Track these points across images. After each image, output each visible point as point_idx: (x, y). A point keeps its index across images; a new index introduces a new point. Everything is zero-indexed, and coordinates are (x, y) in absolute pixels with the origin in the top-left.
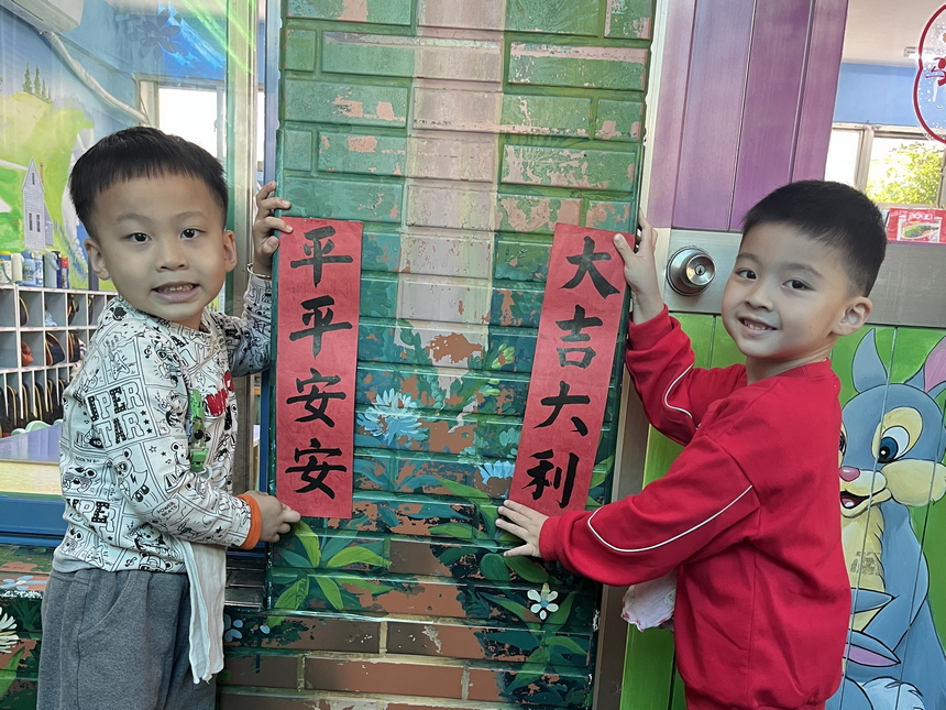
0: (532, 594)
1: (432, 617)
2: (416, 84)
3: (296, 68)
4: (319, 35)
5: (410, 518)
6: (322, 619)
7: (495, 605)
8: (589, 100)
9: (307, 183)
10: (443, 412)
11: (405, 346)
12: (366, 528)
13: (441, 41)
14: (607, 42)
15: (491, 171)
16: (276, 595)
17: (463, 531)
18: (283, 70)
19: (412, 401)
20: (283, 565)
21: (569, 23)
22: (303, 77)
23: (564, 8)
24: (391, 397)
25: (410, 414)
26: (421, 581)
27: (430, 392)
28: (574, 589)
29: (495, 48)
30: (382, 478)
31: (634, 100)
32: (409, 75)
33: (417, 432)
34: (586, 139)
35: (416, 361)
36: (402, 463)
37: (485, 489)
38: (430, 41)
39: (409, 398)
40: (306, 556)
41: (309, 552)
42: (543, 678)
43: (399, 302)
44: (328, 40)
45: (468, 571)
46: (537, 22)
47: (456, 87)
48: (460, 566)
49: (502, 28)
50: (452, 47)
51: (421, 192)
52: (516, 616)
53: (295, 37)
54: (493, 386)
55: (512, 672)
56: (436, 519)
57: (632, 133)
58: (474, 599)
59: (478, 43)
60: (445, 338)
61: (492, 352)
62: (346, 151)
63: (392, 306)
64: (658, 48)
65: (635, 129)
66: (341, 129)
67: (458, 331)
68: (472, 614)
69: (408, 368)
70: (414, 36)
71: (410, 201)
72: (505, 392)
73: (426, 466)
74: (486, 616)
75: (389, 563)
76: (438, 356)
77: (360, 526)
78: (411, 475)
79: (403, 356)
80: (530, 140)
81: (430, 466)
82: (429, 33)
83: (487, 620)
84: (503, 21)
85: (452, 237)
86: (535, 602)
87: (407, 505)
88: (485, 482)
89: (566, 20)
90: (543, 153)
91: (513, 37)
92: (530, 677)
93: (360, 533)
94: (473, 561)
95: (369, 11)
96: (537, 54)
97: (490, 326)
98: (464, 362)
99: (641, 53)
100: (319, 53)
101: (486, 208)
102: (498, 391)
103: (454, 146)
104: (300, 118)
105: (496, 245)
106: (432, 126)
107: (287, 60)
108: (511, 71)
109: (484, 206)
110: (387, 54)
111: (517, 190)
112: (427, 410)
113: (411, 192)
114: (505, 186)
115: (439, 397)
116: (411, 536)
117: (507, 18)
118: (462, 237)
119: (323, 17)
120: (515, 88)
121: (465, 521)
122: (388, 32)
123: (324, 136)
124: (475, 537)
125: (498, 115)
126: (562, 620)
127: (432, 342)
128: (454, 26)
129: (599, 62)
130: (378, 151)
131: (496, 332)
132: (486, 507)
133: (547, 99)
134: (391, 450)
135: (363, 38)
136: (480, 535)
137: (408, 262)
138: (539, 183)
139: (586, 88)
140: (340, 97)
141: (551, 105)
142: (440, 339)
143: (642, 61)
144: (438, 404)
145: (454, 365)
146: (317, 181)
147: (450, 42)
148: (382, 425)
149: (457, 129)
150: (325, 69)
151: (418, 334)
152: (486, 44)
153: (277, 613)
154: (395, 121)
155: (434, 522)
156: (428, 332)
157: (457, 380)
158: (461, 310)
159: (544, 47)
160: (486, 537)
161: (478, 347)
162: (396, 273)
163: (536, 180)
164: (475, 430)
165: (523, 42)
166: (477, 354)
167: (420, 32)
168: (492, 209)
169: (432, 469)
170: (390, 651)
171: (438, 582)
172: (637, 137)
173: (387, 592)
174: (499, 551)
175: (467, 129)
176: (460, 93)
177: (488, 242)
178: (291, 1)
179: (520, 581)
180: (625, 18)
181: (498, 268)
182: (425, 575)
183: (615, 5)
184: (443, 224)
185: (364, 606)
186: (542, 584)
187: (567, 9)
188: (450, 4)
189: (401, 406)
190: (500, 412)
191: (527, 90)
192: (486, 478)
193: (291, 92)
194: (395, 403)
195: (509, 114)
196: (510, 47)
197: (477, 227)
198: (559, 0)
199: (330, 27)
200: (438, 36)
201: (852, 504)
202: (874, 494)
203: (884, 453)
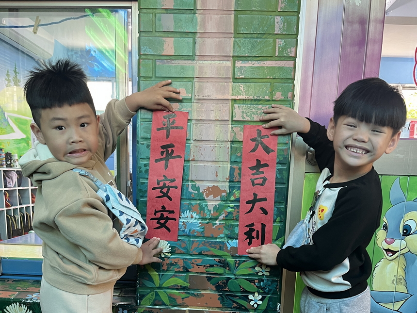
0: (251, 297)
1: (210, 307)
2: (195, 80)
3: (144, 76)
4: (154, 61)
5: (197, 265)
6: (160, 309)
7: (234, 302)
8: (269, 84)
9: (150, 124)
10: (210, 219)
11: (193, 191)
12: (178, 269)
13: (206, 61)
14: (277, 59)
15: (228, 116)
16: (141, 299)
17: (220, 270)
18: (139, 77)
19: (197, 215)
20: (143, 286)
21: (260, 51)
22: (147, 79)
24: (187, 214)
25: (196, 221)
26: (203, 292)
27: (204, 211)
28: (269, 294)
29: (229, 64)
30: (185, 248)
31: (289, 83)
32: (192, 76)
33: (199, 228)
34: (269, 100)
35: (198, 198)
36: (193, 242)
38: (201, 62)
39: (195, 214)
40: (153, 282)
41: (154, 281)
43: (190, 173)
44: (158, 63)
45: (223, 287)
46: (247, 52)
47: (213, 81)
48: (219, 285)
49: (231, 55)
50: (210, 64)
51: (199, 126)
52: (244, 306)
53: (144, 63)
54: (232, 208)
56: (208, 265)
57: (289, 97)
58: (225, 299)
59: (222, 62)
60: (210, 188)
61: (230, 193)
63: (188, 175)
64: (299, 60)
67: (216, 185)
68: (225, 306)
69: (194, 201)
70: (194, 60)
71: (194, 130)
72: (237, 210)
73: (203, 242)
75: (188, 285)
76: (207, 195)
77: (176, 269)
78: (197, 246)
79: (192, 196)
80: (244, 102)
82: (201, 58)
83: (231, 308)
84: (232, 52)
85: (212, 144)
86: (252, 300)
87: (196, 259)
88: (229, 249)
89: (259, 50)
90: (250, 107)
91: (237, 59)
93: (176, 272)
94: (224, 283)
95: (175, 50)
96: (247, 65)
97: (230, 182)
98: (219, 198)
99: (292, 63)
100: (154, 69)
101: (226, 132)
102: (233, 209)
103: (212, 106)
105: (231, 147)
106: (203, 98)
107: (141, 72)
108: (236, 73)
109: (226, 131)
110: (183, 68)
111: (240, 123)
112: (203, 219)
113: (194, 126)
114: (234, 122)
115: (208, 213)
116: (198, 273)
117: (234, 50)
118: (216, 144)
119: (155, 54)
120: (238, 80)
121: (221, 266)
122: (183, 59)
124: (225, 273)
125: (231, 92)
126: (264, 308)
127: (205, 190)
128: (211, 55)
129: (273, 68)
130: (180, 109)
131: (232, 184)
132: (230, 260)
133: (252, 84)
134: (188, 236)
135: (172, 62)
136: (227, 271)
137: (194, 156)
138: (249, 120)
139: (268, 79)
141: (253, 87)
142: (208, 188)
143: (292, 66)
144: (208, 216)
145: (214, 199)
147: (209, 62)
148: (184, 226)
149: (213, 98)
150: (157, 76)
151: (199, 187)
152: (225, 62)
153: (141, 307)
154: (187, 96)
155: (207, 267)
156: (203, 186)
157: (216, 205)
158: (217, 176)
159: (250, 62)
160: (230, 272)
161: (224, 191)
162: (189, 161)
163: (248, 119)
164: (224, 227)
165: (241, 60)
166: (224, 194)
167: (196, 58)
168: (229, 132)
169: (206, 244)
171: (210, 292)
172: (291, 99)
173: (188, 297)
174: (236, 279)
175: (217, 98)
176: (214, 83)
177: (228, 146)
178: (142, 47)
179: (245, 291)
180: (284, 48)
181: (232, 157)
182: (205, 289)
183: (280, 42)
184: (208, 139)
185: (178, 303)
186: (255, 292)
187: (259, 45)
188: (209, 46)
189: (192, 218)
190: (234, 218)
191: (243, 80)
192: (229, 247)
193: (143, 86)
194: (190, 216)
195: (235, 91)
196: (235, 63)
197: (223, 140)
198: (256, 42)
199: (159, 58)
200: (204, 59)
201: (391, 254)
202: (401, 250)
203: (405, 231)
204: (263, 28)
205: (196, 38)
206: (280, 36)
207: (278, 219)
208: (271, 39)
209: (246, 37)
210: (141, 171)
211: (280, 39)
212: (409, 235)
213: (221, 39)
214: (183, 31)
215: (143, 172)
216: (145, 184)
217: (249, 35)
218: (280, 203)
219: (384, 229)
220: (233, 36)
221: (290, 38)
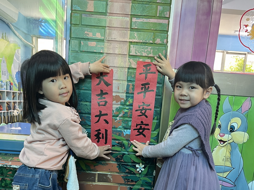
0: (137, 166)
1: (110, 172)
2: (107, 28)
3: (74, 23)
4: (81, 15)
6: (80, 172)
7: (127, 169)
8: (153, 33)
9: (77, 54)
10: (113, 116)
13: (114, 17)
14: (158, 18)
15: (127, 52)
17: (119, 149)
18: (71, 24)
21: (148, 13)
22: (76, 26)
26: (107, 162)
28: (148, 164)
29: (128, 19)
31: (165, 33)
32: (105, 26)
34: (152, 43)
37: (124, 137)
38: (111, 17)
42: (140, 189)
44: (83, 16)
45: (120, 159)
46: (139, 12)
47: (118, 29)
48: (118, 158)
49: (130, 14)
50: (116, 19)
51: (108, 57)
52: (133, 172)
53: (74, 15)
54: (127, 109)
55: (132, 187)
57: (164, 42)
58: (121, 167)
59: (123, 18)
60: (114, 96)
61: (127, 100)
62: (88, 46)
64: (171, 20)
66: (86, 40)
67: (117, 95)
68: (121, 171)
70: (106, 15)
72: (130, 111)
74: (125, 172)
80: (137, 44)
82: (111, 15)
83: (125, 173)
85: (116, 69)
86: (138, 168)
88: (124, 135)
90: (141, 47)
91: (133, 16)
92: (136, 188)
94: (121, 157)
95: (94, 8)
96: (139, 21)
97: (126, 93)
98: (119, 103)
99: (167, 21)
100: (81, 19)
101: (125, 62)
102: (128, 111)
103: (117, 45)
104: (76, 37)
105: (128, 71)
106: (111, 40)
107: (72, 21)
108: (132, 25)
110: (99, 20)
111: (134, 57)
114: (131, 56)
115: (112, 112)
117: (131, 11)
118: (119, 69)
119: (82, 10)
120: (133, 29)
121: (119, 146)
122: (99, 14)
123: (82, 42)
125: (129, 37)
126: (145, 173)
128: (117, 13)
129: (155, 23)
130: (96, 46)
131: (128, 95)
132: (125, 142)
133: (142, 33)
135: (93, 16)
136: (123, 150)
138: (140, 55)
139: (152, 30)
140: (86, 31)
143: (167, 23)
144: (112, 114)
145: (116, 103)
146: (80, 54)
147: (116, 17)
149: (118, 40)
150: (82, 24)
152: (125, 18)
154: (101, 38)
157: (117, 108)
158: (118, 89)
159: (141, 19)
160: (125, 150)
161: (123, 99)
163: (138, 54)
164: (122, 121)
165: (136, 17)
166: (122, 101)
167: (108, 14)
170: (99, 181)
171: (112, 162)
172: (166, 43)
173: (98, 165)
174: (128, 154)
175: (120, 40)
176: (119, 31)
177: (126, 71)
178: (73, 6)
179: (134, 162)
180: (163, 11)
181: (128, 78)
183: (160, 8)
184: (114, 66)
185: (92, 169)
186: (140, 163)
187: (147, 9)
188: (116, 7)
190: (129, 116)
191: (136, 30)
192: (125, 134)
193: (73, 30)
195: (131, 37)
196: (132, 19)
197: (123, 67)
198: (145, 6)
199: (84, 13)
200: (113, 15)
201: (223, 143)
202: (228, 141)
203: (231, 129)
205: (108, 2)
206: (161, 4)
207: (156, 118)
208: (154, 6)
209: (139, 3)
211: (160, 6)
213: (123, 4)
217: (141, 2)
218: (157, 107)
219: (219, 128)
220: (131, 2)
221: (166, 6)
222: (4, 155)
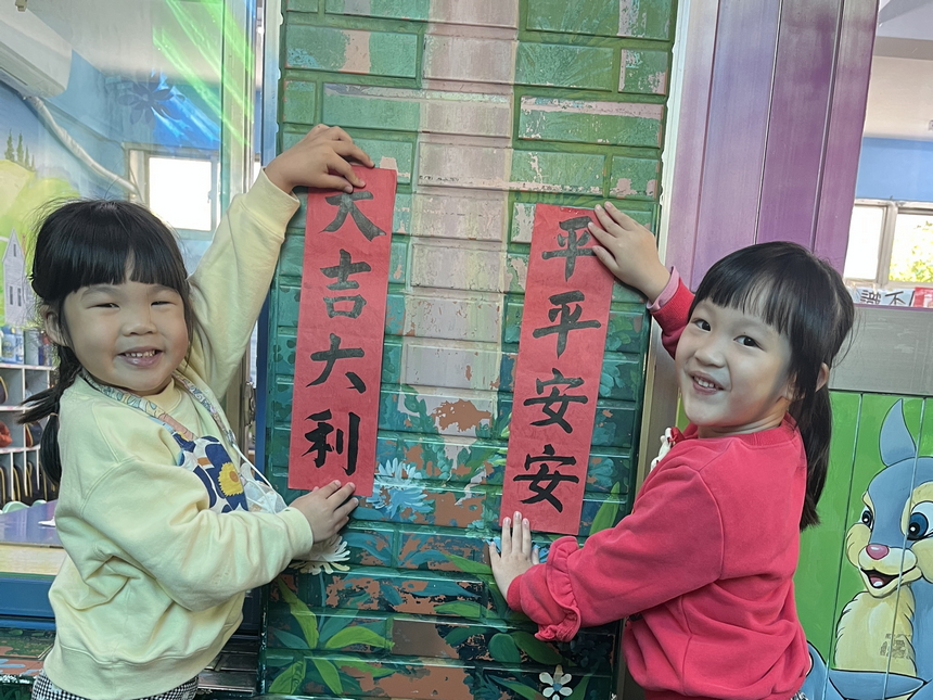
0: (545, 677)
2: (422, 138)
3: (295, 121)
4: (320, 86)
5: (415, 596)
7: (504, 689)
8: (602, 157)
10: (450, 483)
11: (409, 413)
12: (367, 606)
13: (448, 94)
14: (621, 97)
15: (500, 230)
16: (270, 679)
17: (471, 610)
18: (281, 123)
19: (416, 471)
20: (277, 646)
21: (581, 77)
23: (576, 61)
24: (394, 467)
25: (414, 486)
26: (427, 663)
27: (436, 461)
28: (589, 672)
29: (505, 103)
30: (384, 552)
31: (650, 157)
32: (414, 129)
33: (421, 504)
34: (600, 197)
35: (421, 429)
36: (406, 537)
38: (436, 95)
39: (414, 469)
40: (302, 636)
41: (306, 632)
43: (403, 367)
44: (328, 92)
45: (476, 652)
46: (549, 76)
47: (465, 142)
48: (468, 647)
49: (512, 82)
50: (459, 101)
51: (426, 251)
53: (293, 89)
54: (503, 456)
56: (442, 597)
57: (648, 192)
58: (482, 682)
59: (487, 97)
60: (452, 405)
61: (501, 420)
63: (396, 371)
64: (674, 104)
65: (651, 187)
67: (465, 398)
68: (480, 698)
69: (413, 436)
70: (419, 89)
71: (415, 260)
73: (431, 540)
75: (391, 644)
76: (444, 424)
77: (360, 605)
78: (416, 550)
79: (407, 423)
80: (541, 197)
81: (436, 541)
82: (436, 85)
84: (513, 75)
85: (459, 298)
86: (548, 685)
87: (410, 582)
89: (578, 73)
91: (523, 91)
94: (481, 642)
95: (372, 61)
96: (548, 109)
97: (500, 392)
98: (472, 431)
99: (658, 108)
100: (319, 107)
101: (495, 269)
102: (506, 460)
103: (461, 204)
105: (506, 307)
106: (439, 183)
107: (285, 112)
108: (521, 125)
109: (493, 266)
110: (390, 107)
112: (432, 481)
113: (416, 251)
114: (515, 246)
115: (445, 467)
116: (415, 615)
117: (517, 71)
118: (470, 299)
119: (324, 68)
120: (525, 143)
121: (473, 599)
122: (392, 85)
124: (484, 616)
125: (508, 172)
127: (438, 409)
128: (461, 79)
129: (613, 117)
131: (506, 399)
133: (559, 155)
134: (394, 523)
135: (366, 90)
136: (489, 613)
137: (413, 325)
139: (600, 144)
141: (563, 162)
142: (446, 406)
143: (658, 118)
144: (445, 474)
145: (461, 433)
147: (457, 96)
148: (384, 497)
149: (465, 185)
151: (423, 401)
152: (494, 98)
153: (271, 698)
154: (399, 177)
155: (440, 600)
156: (434, 399)
157: (464, 449)
158: (469, 375)
159: (556, 101)
160: (495, 616)
161: (487, 415)
162: (400, 337)
164: (484, 502)
165: (534, 96)
166: (485, 422)
167: (425, 85)
169: (438, 544)
171: (444, 665)
172: (654, 195)
173: (389, 675)
174: (509, 632)
175: (474, 186)
176: (468, 148)
177: (497, 304)
178: (290, 51)
179: (532, 663)
180: (640, 72)
181: (508, 332)
182: (431, 657)
183: (630, 58)
184: (449, 286)
185: (365, 690)
186: (555, 667)
187: (580, 62)
188: (457, 56)
189: (405, 477)
191: (538, 146)
194: (399, 474)
195: (519, 171)
196: (520, 101)
197: (485, 288)
198: (572, 53)
199: (331, 79)
200: (445, 88)
201: (881, 583)
202: (903, 574)
203: (913, 529)
204: (590, 20)
205: (426, 36)
206: (631, 44)
207: (616, 489)
208: (608, 50)
209: (548, 39)
210: (280, 358)
211: (630, 49)
212: (922, 537)
213: (487, 42)
214: (393, 16)
215: (286, 359)
216: (289, 391)
217: (554, 35)
218: (620, 448)
219: (865, 523)
220: (515, 37)
221: (654, 49)
222: (22, 636)
